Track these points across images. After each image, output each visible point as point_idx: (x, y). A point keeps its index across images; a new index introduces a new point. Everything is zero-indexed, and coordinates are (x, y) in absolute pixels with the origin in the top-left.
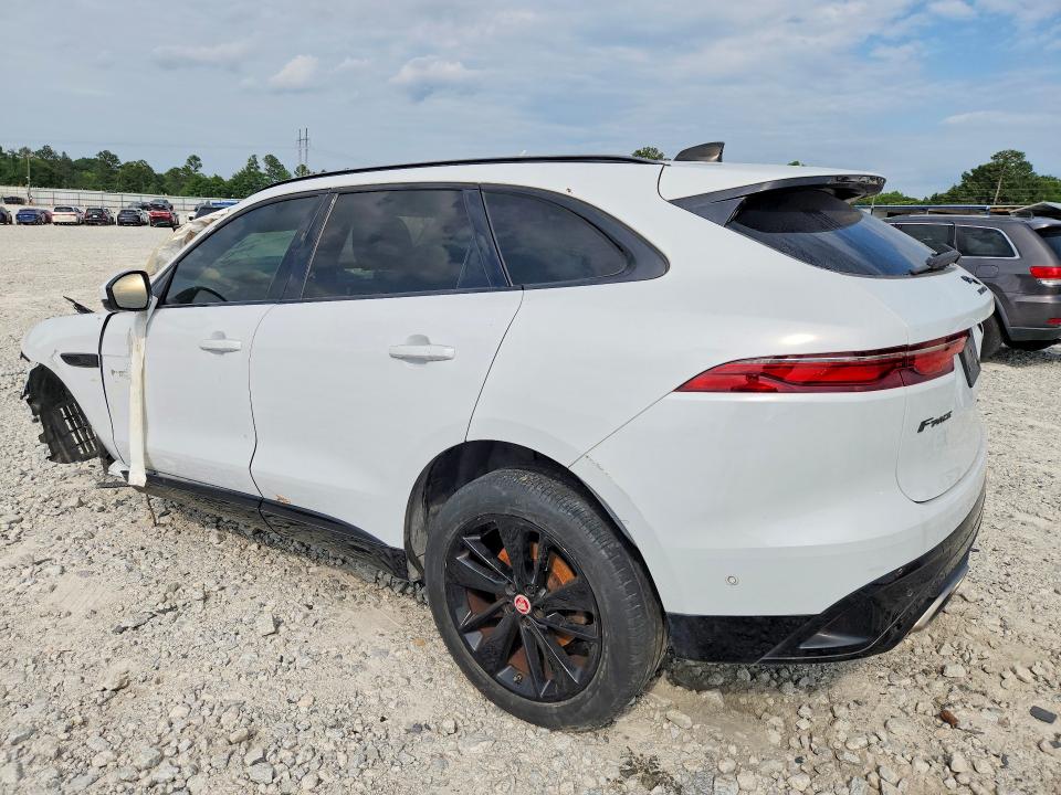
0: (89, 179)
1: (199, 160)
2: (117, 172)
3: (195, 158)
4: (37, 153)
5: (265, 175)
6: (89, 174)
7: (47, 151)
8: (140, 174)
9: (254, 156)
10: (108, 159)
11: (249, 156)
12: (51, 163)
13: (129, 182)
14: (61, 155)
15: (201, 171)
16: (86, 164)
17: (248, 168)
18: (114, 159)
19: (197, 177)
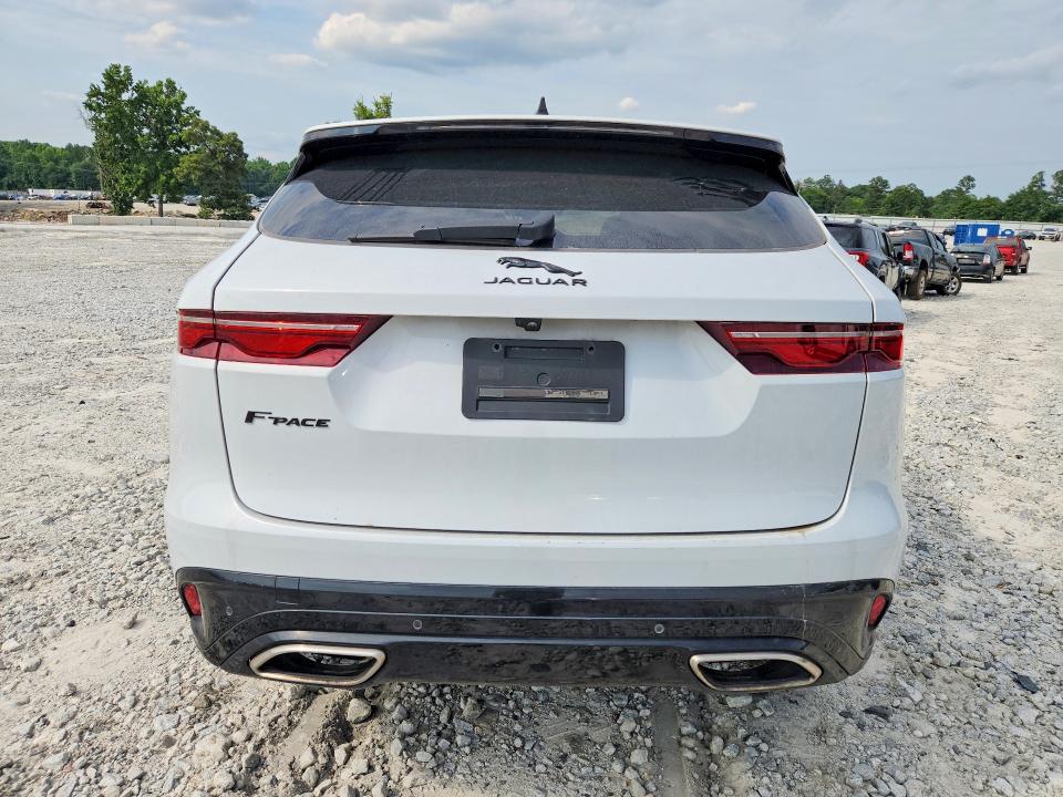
0: (856, 204)
1: (973, 180)
2: (885, 196)
3: (970, 179)
4: (818, 182)
5: (1050, 194)
6: (858, 200)
7: (827, 180)
8: (907, 196)
9: (1041, 173)
10: (879, 185)
11: (1035, 172)
12: (827, 191)
13: (893, 206)
14: (837, 183)
15: (972, 191)
16: (860, 191)
17: (1030, 187)
18: (885, 184)
19: (967, 197)
